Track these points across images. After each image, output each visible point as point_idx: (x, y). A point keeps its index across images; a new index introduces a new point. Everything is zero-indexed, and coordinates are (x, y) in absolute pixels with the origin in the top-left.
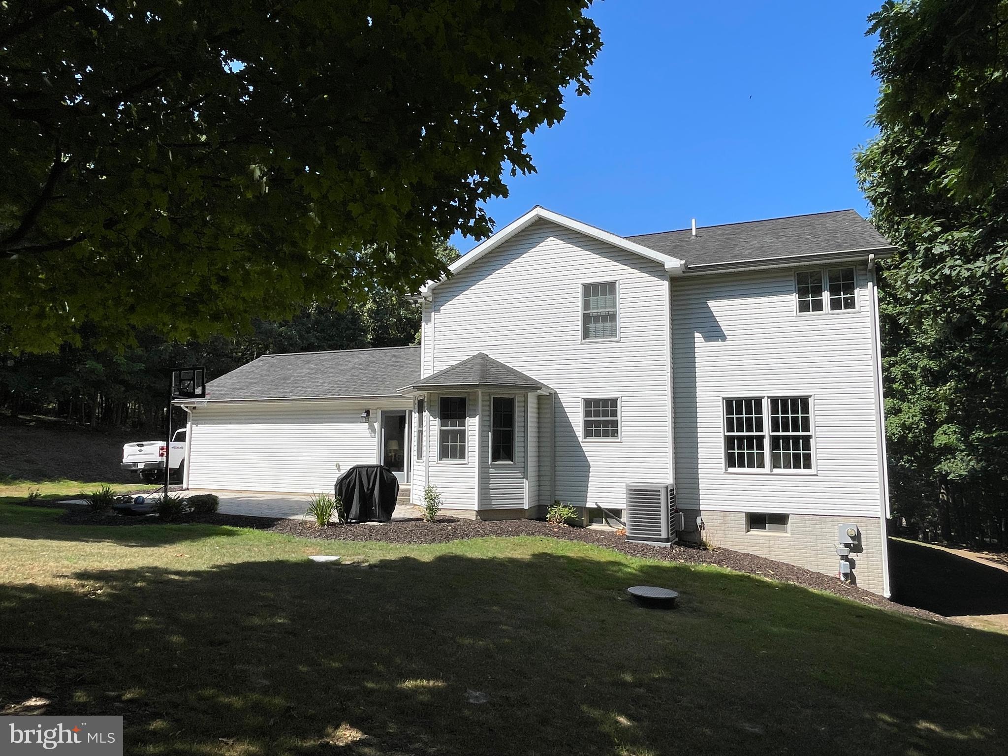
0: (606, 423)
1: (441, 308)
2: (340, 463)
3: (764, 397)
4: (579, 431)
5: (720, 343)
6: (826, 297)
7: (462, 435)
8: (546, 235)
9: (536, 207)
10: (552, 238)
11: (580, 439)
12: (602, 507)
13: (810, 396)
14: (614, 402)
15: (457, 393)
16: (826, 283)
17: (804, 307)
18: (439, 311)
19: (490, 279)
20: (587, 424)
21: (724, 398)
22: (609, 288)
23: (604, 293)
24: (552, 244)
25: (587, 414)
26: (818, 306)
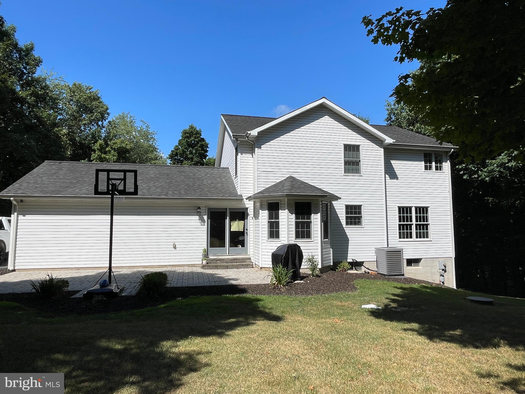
0: (355, 218)
1: (262, 146)
2: (176, 244)
3: (413, 207)
4: (343, 222)
5: (395, 181)
6: (434, 164)
7: (308, 225)
8: (325, 114)
9: (324, 97)
10: (327, 117)
11: (344, 226)
12: (358, 261)
13: (429, 207)
14: (359, 207)
15: (308, 199)
16: (433, 159)
17: (426, 168)
18: (260, 148)
19: (292, 133)
20: (347, 218)
21: (398, 207)
22: (356, 148)
23: (354, 151)
24: (326, 120)
25: (347, 213)
26: (430, 168)
